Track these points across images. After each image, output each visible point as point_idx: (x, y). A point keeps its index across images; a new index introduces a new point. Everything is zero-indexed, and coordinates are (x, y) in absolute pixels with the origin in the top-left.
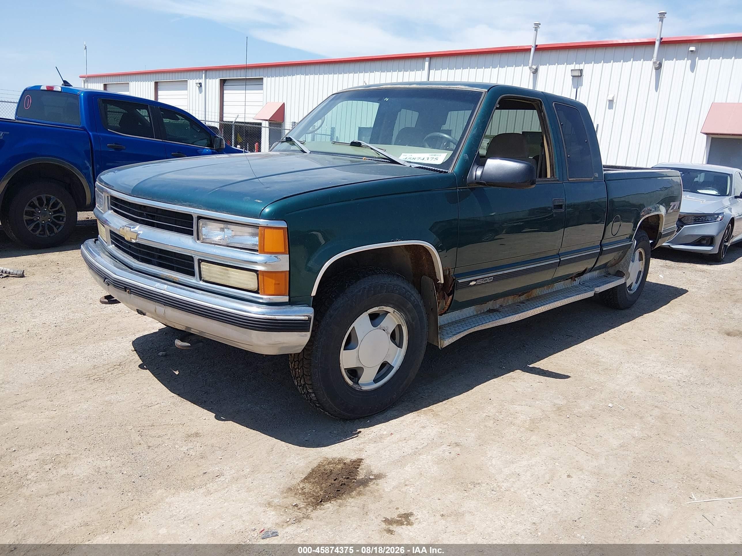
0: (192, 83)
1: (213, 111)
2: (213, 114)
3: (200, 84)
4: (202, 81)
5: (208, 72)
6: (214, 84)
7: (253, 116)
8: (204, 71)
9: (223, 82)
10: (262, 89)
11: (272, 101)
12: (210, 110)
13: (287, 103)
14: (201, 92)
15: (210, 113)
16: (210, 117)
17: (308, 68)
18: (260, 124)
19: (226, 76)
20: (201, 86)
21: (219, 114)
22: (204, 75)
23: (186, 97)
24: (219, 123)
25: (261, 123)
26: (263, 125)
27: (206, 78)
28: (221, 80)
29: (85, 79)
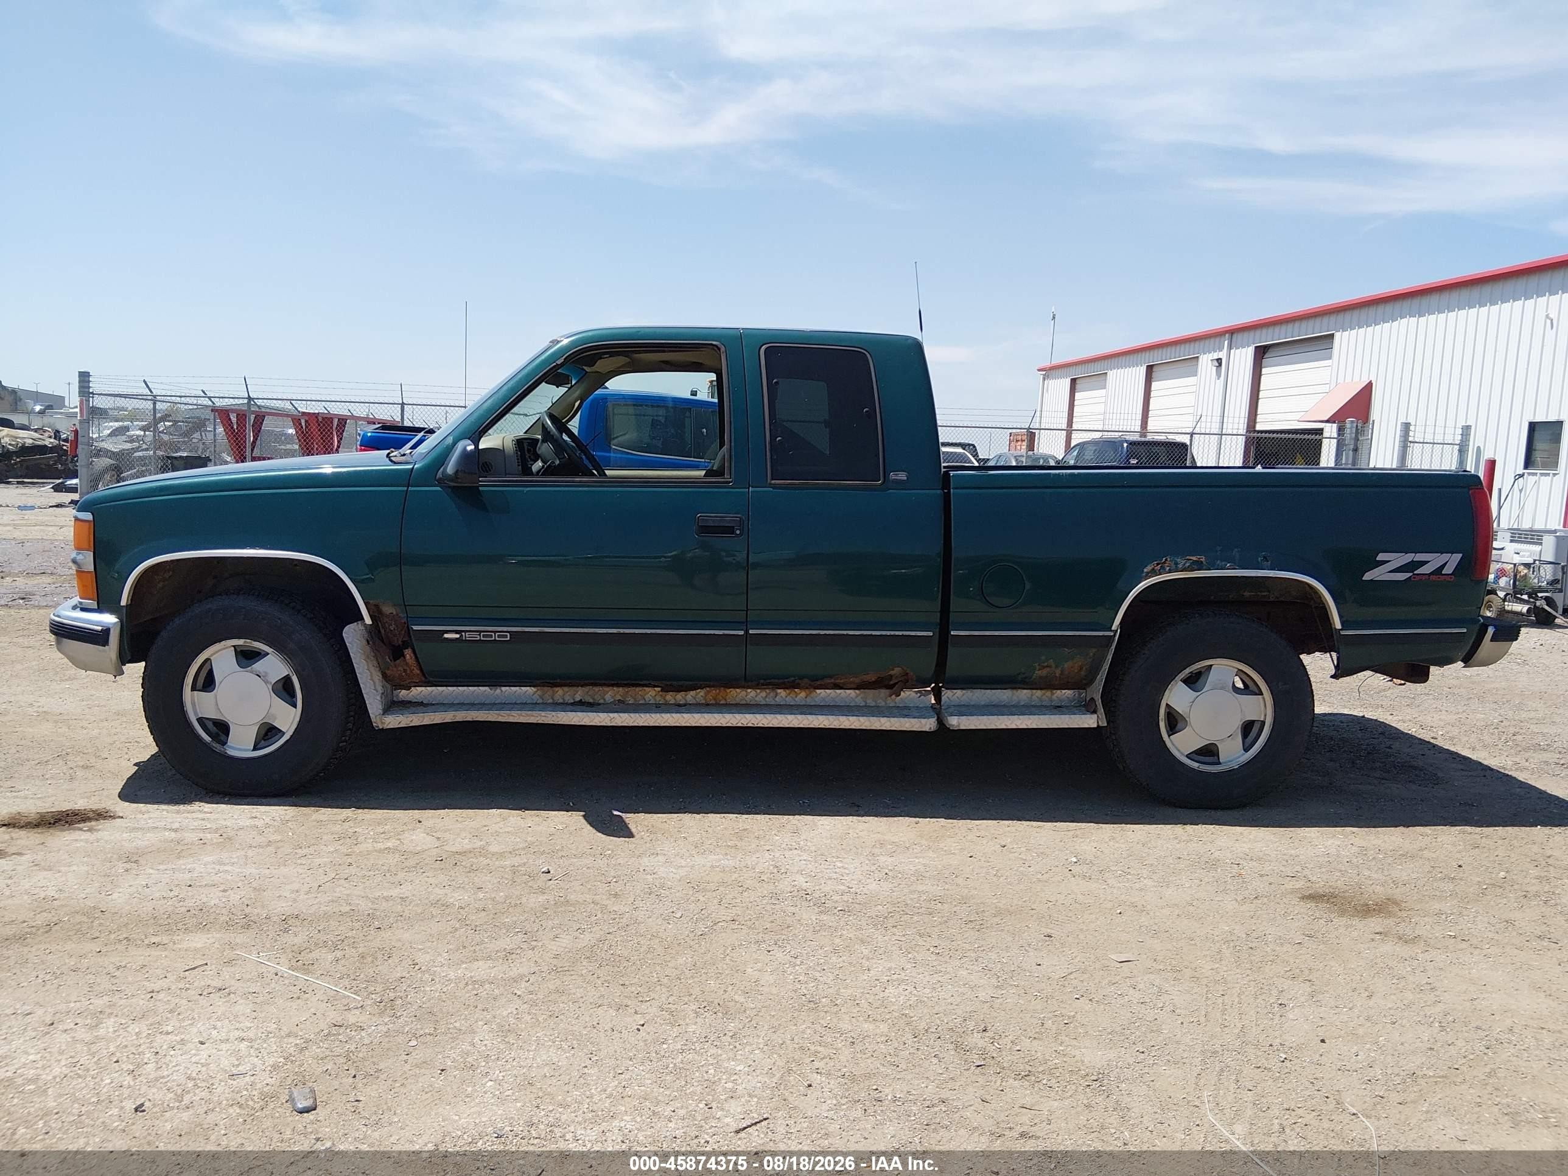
0: (1206, 361)
1: (1237, 415)
2: (1236, 420)
3: (1219, 361)
4: (1222, 355)
5: (1235, 336)
6: (1243, 357)
7: (1298, 416)
8: (1227, 335)
9: (1262, 353)
10: (1330, 358)
11: (1349, 379)
12: (1231, 415)
13: (1376, 382)
14: (1219, 375)
15: (1231, 420)
16: (1230, 426)
17: (1425, 301)
18: (1320, 432)
19: (1267, 338)
20: (1220, 365)
21: (1246, 420)
22: (1226, 342)
23: (1193, 389)
24: (1244, 437)
25: (1322, 430)
26: (1326, 434)
27: (1230, 348)
28: (1256, 347)
29: (1044, 373)
